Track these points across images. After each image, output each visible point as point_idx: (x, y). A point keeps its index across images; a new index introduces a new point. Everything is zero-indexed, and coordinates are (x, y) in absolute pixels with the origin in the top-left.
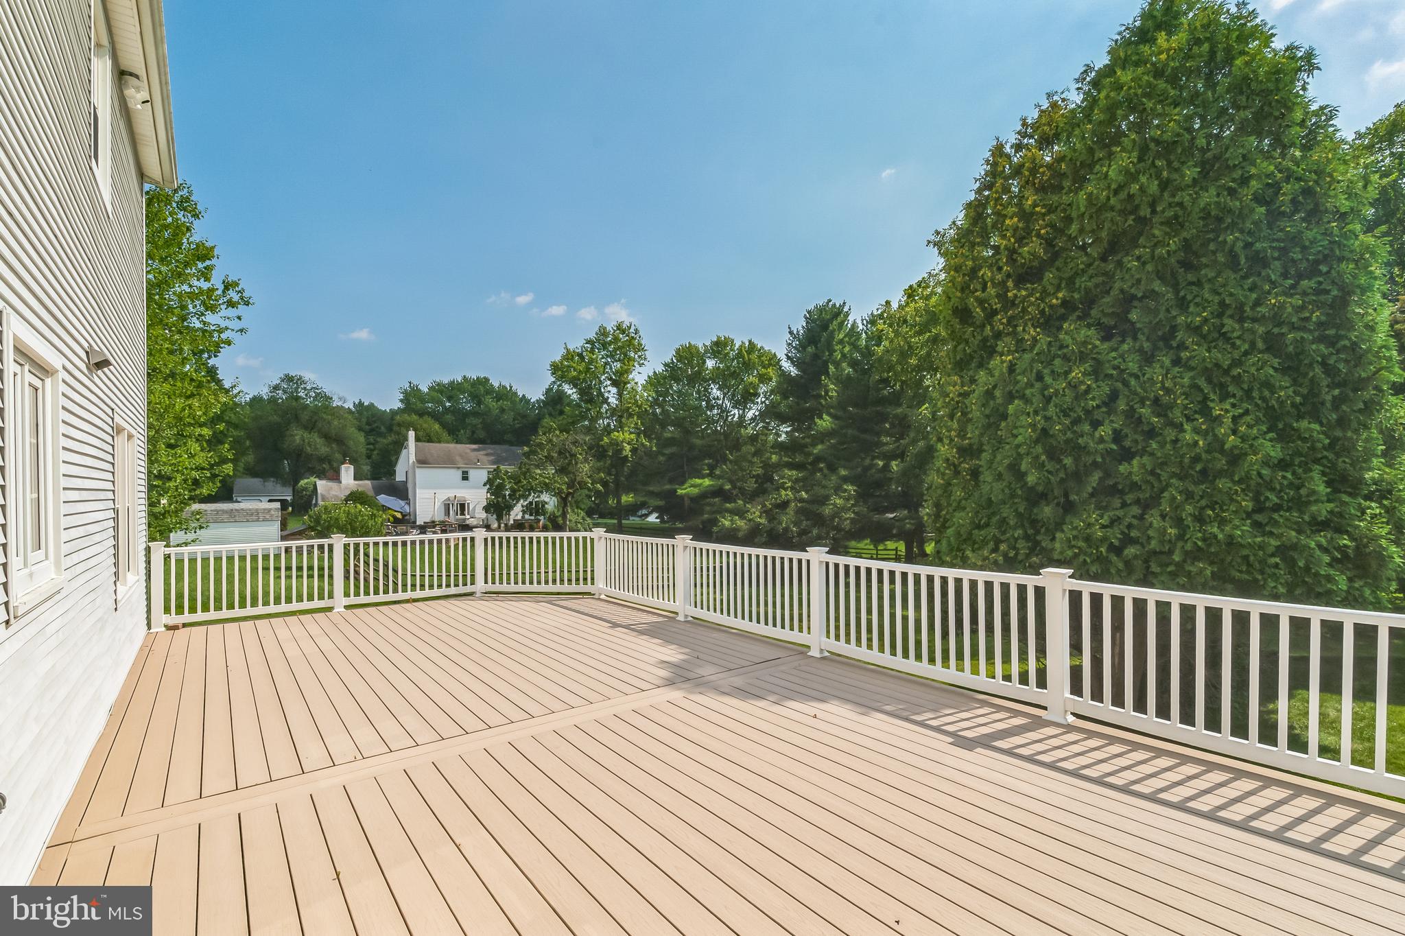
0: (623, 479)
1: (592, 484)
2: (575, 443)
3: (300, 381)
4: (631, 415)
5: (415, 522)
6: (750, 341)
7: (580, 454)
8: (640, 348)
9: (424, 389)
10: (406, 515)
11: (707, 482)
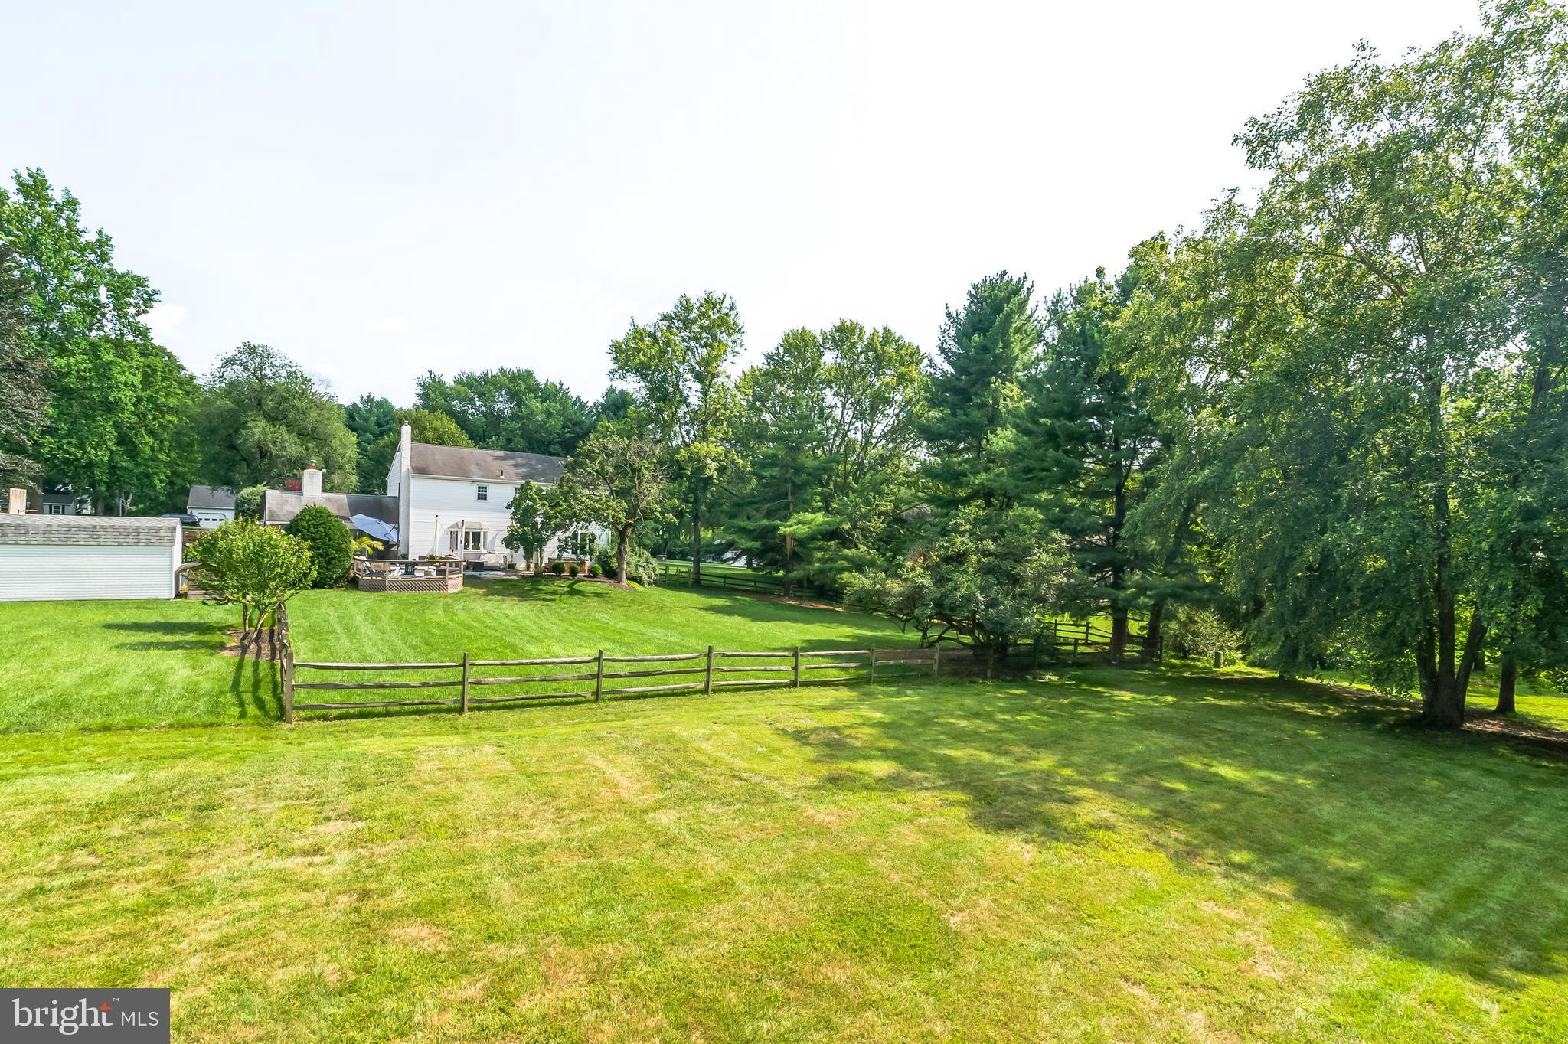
0: (703, 508)
1: (662, 513)
2: (639, 454)
3: (266, 354)
4: (717, 422)
5: (405, 557)
6: (885, 329)
7: (647, 469)
8: (735, 329)
9: (449, 381)
10: (393, 546)
11: (820, 518)
